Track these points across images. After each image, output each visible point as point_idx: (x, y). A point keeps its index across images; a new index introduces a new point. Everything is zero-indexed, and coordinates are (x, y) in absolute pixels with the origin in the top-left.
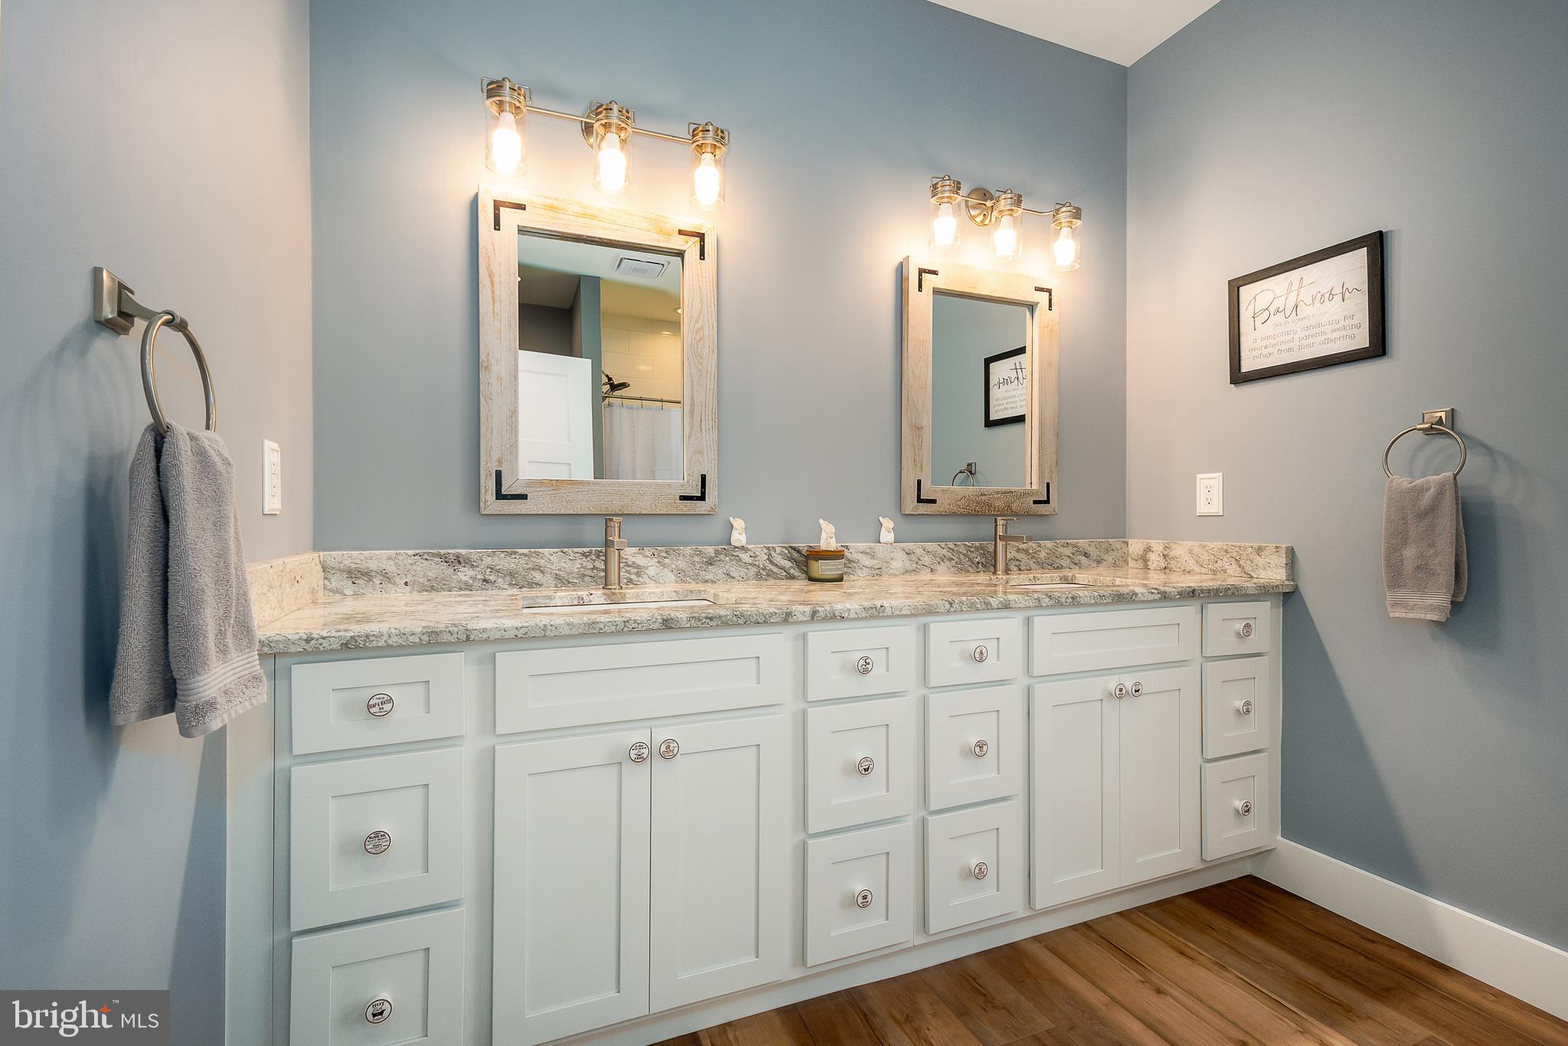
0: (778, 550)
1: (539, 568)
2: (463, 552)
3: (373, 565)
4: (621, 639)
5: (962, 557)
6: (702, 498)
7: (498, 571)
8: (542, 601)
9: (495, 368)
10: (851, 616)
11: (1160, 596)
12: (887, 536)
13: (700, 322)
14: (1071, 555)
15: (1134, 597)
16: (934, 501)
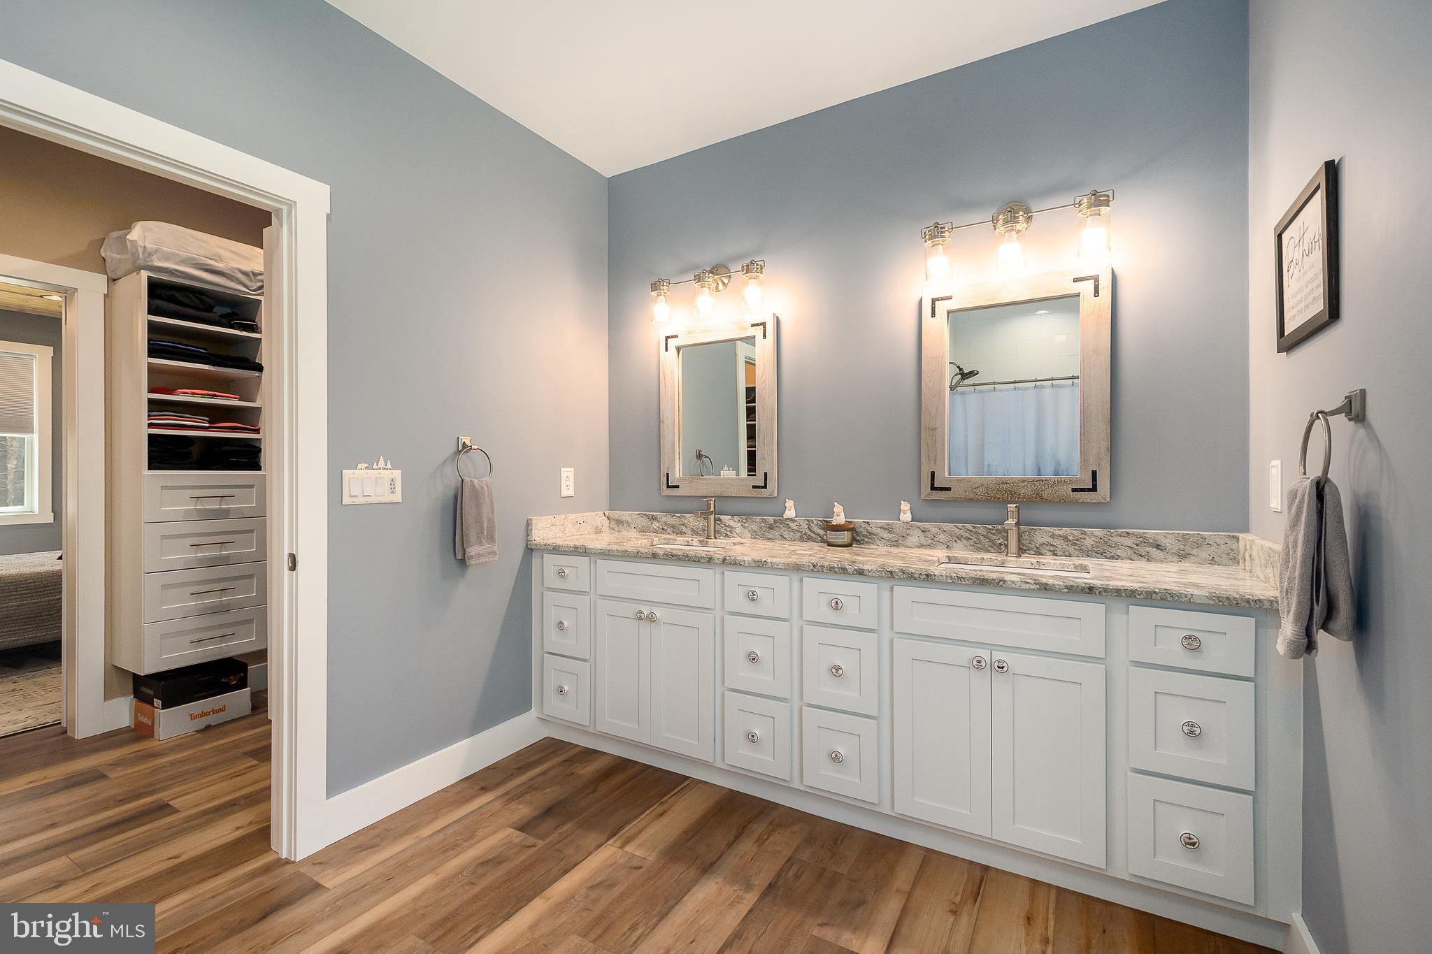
0: (815, 522)
1: (684, 524)
2: (654, 514)
3: (624, 518)
4: (636, 560)
5: (982, 538)
6: (765, 487)
7: (668, 525)
8: (672, 542)
9: (666, 421)
10: (746, 565)
11: (1038, 586)
12: (906, 516)
13: (764, 377)
14: (1135, 547)
15: (1001, 583)
16: (948, 489)
